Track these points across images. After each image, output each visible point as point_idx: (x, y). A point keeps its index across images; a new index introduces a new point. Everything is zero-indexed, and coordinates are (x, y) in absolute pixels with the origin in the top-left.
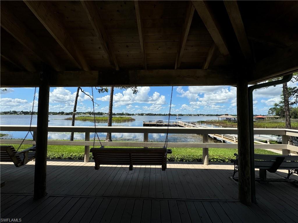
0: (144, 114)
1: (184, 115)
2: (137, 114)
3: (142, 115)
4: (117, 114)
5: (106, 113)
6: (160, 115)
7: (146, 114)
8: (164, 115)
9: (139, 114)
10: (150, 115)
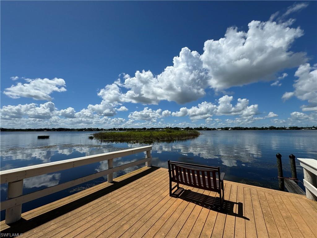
0: (229, 128)
1: (302, 128)
2: (219, 129)
3: (227, 129)
4: (194, 128)
5: (183, 128)
6: (254, 129)
7: (232, 128)
8: (262, 129)
9: (222, 128)
10: (238, 130)
